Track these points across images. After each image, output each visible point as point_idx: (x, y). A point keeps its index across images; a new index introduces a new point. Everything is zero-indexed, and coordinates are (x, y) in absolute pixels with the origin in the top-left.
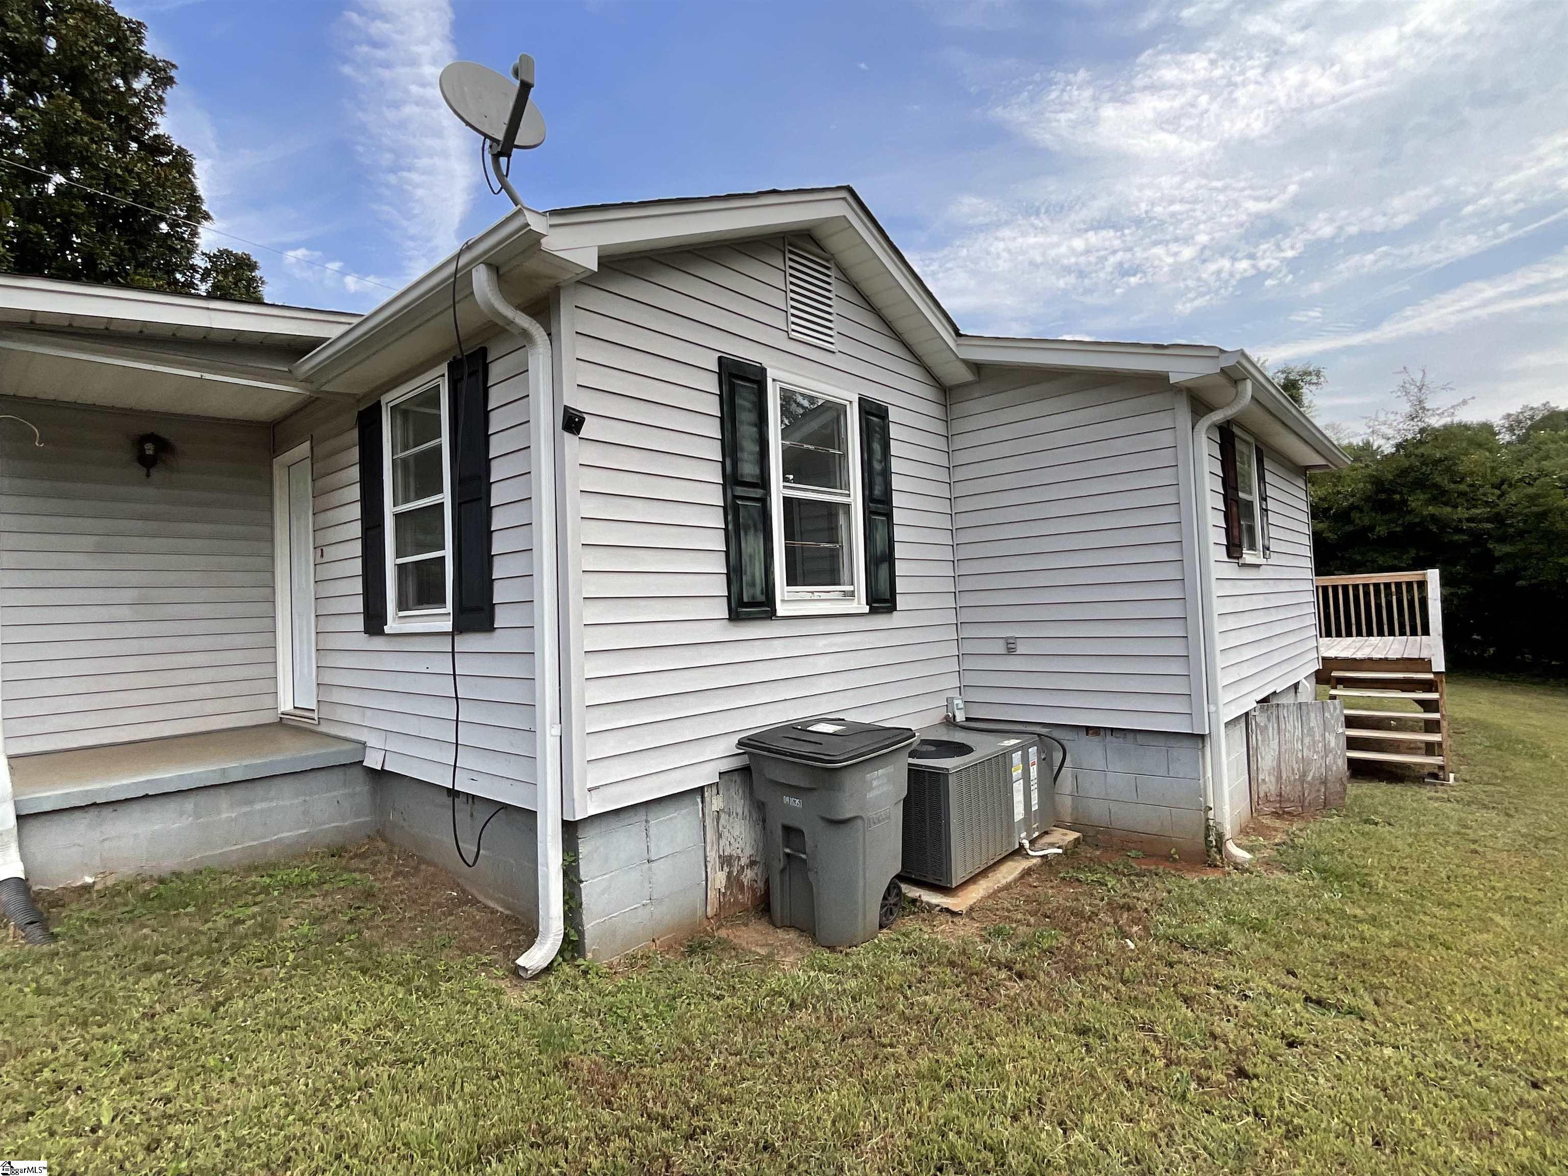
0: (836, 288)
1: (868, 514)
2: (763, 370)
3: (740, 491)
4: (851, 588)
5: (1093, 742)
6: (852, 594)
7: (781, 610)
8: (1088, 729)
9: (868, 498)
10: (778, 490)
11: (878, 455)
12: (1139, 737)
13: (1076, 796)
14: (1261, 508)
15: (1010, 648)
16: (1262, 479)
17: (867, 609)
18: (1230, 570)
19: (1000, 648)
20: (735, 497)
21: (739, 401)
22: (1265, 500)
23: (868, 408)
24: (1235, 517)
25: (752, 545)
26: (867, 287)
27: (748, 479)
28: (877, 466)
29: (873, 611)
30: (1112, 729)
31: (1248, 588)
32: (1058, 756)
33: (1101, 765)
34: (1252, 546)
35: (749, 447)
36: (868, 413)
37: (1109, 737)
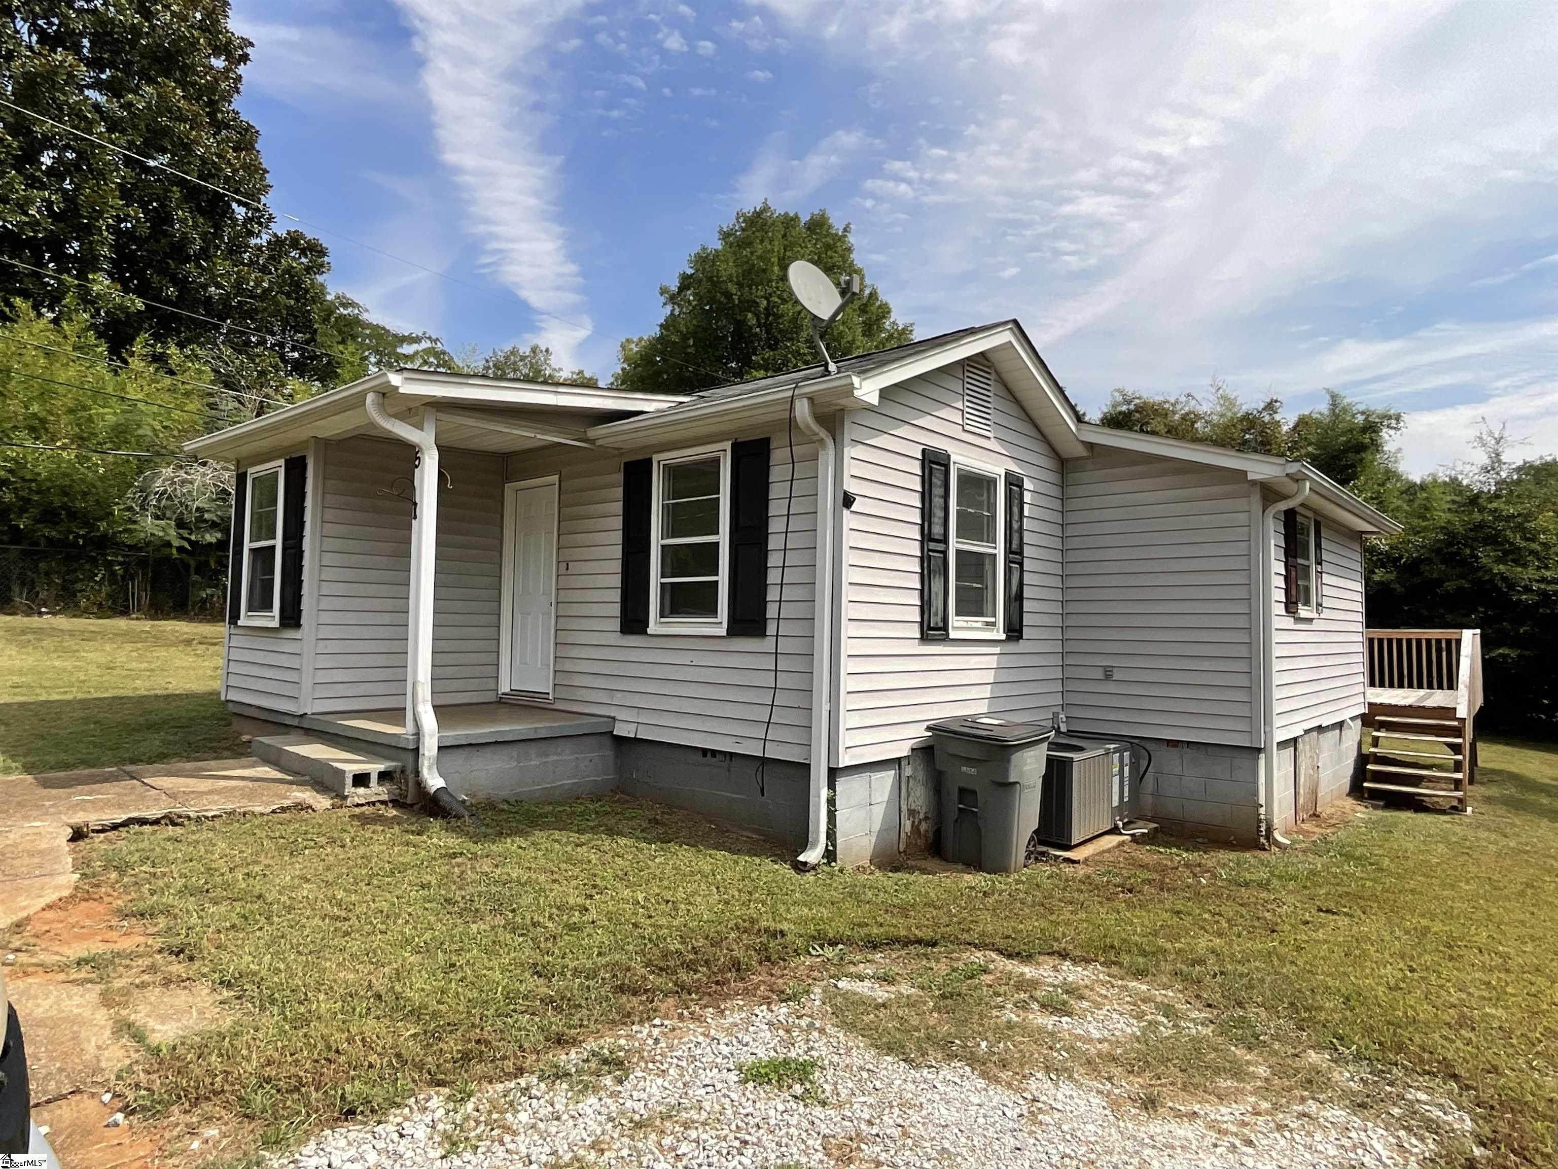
0: (994, 387)
1: (1008, 561)
2: (949, 456)
3: (932, 546)
4: (993, 620)
5: (1174, 752)
6: (993, 624)
7: (953, 635)
8: (1168, 741)
9: (1009, 550)
10: (954, 544)
11: (1016, 517)
12: (1210, 749)
13: (1156, 794)
14: (1317, 571)
15: (1108, 674)
16: (1318, 546)
17: (1003, 637)
18: (1289, 622)
19: (1099, 674)
20: (929, 550)
21: (934, 480)
22: (1320, 564)
23: (1011, 479)
24: (1293, 579)
25: (937, 585)
26: (1014, 387)
27: (936, 537)
28: (1016, 526)
29: (1009, 639)
30: (1189, 743)
31: (1301, 637)
32: (1144, 764)
33: (1177, 771)
34: (1307, 603)
35: (939, 513)
36: (1011, 484)
37: (1185, 749)
